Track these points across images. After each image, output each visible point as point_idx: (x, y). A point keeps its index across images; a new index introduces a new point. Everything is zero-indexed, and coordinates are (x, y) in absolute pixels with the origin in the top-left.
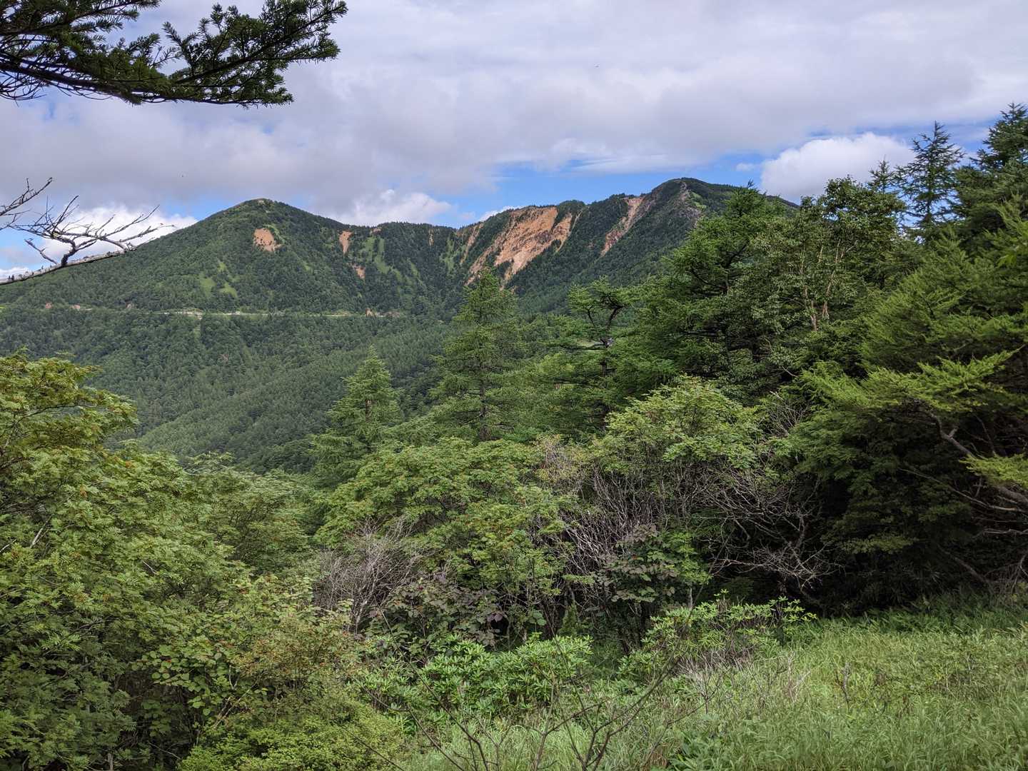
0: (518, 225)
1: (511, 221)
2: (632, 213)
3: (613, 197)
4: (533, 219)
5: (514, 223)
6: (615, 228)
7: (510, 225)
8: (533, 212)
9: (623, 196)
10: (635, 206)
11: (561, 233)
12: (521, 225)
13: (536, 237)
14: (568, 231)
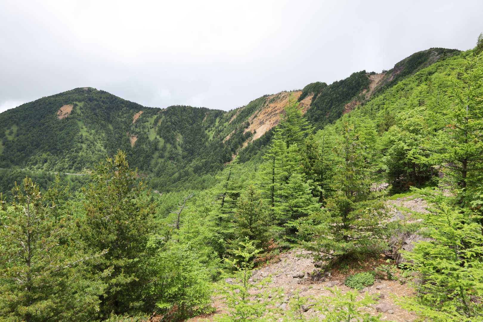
0: (269, 105)
1: (265, 103)
2: (373, 86)
4: (281, 100)
5: (267, 104)
6: (355, 99)
7: (263, 106)
9: (364, 72)
10: (377, 81)
11: (302, 108)
13: (280, 113)
14: (309, 106)
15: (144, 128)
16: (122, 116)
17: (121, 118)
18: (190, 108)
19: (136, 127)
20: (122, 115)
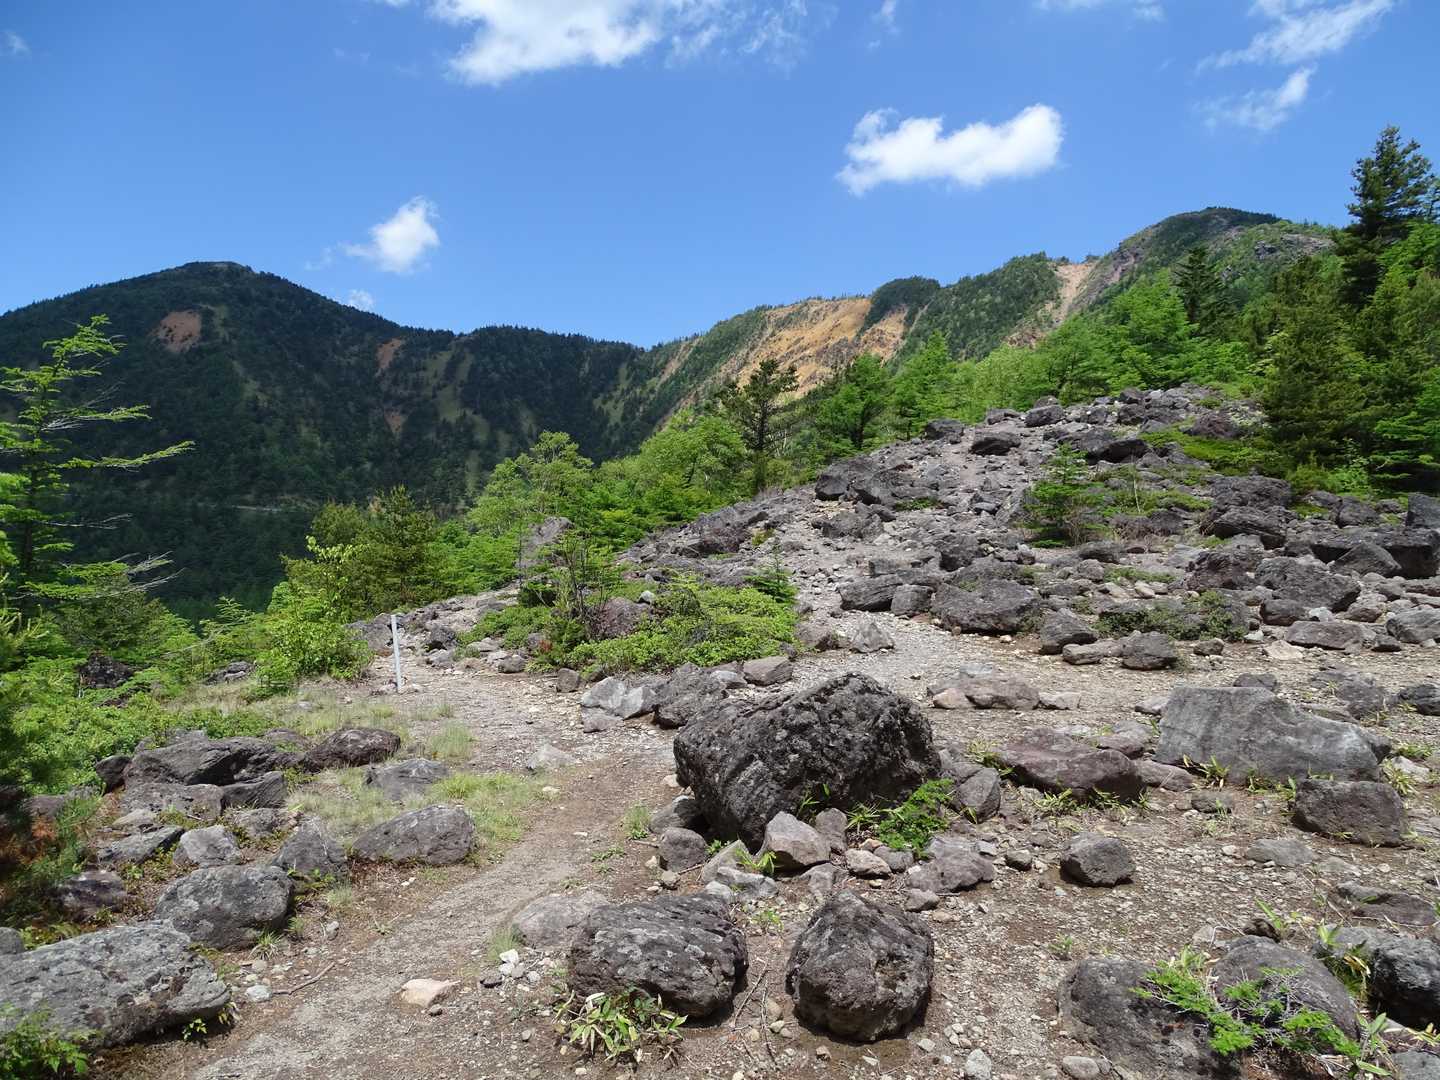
0: (779, 334)
1: (764, 327)
2: (1069, 294)
3: (1015, 264)
4: (813, 322)
5: (769, 331)
6: (1027, 323)
7: (761, 335)
8: (813, 309)
9: (1040, 257)
10: (1076, 280)
11: (881, 342)
12: (786, 334)
13: (819, 354)
14: (898, 338)
15: (417, 385)
16: (347, 352)
17: (344, 356)
18: (541, 334)
19: (395, 382)
20: (346, 347)
